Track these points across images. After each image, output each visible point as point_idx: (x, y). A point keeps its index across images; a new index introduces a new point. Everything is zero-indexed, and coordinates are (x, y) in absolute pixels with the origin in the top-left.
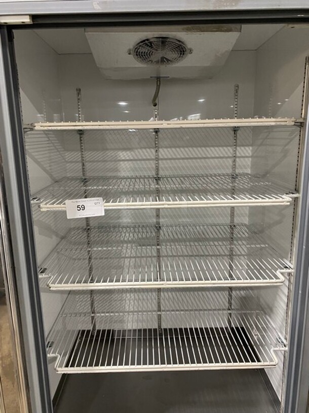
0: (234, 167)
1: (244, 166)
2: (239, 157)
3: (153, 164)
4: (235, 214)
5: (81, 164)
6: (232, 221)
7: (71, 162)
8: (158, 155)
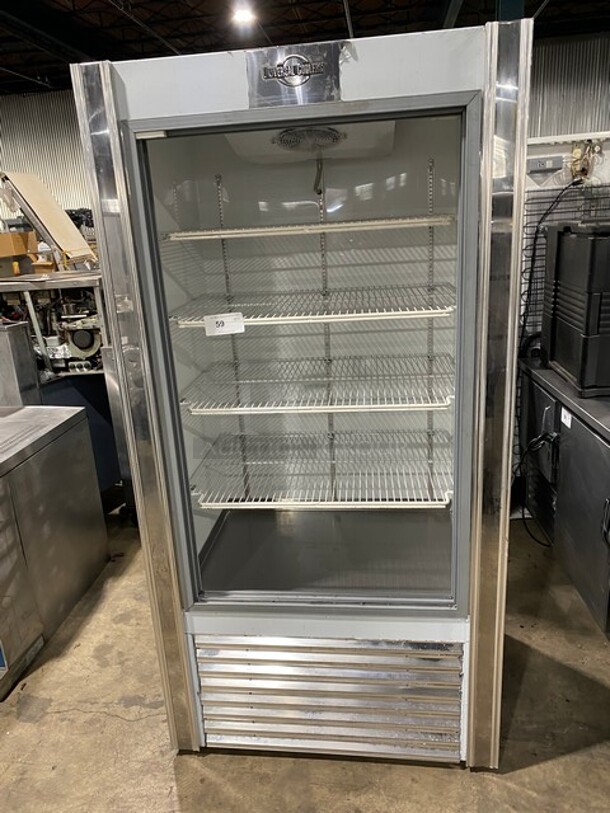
0: (431, 274)
1: (445, 272)
2: (438, 260)
3: (319, 273)
4: (435, 340)
5: (224, 277)
6: (431, 350)
7: (212, 274)
8: (326, 261)
